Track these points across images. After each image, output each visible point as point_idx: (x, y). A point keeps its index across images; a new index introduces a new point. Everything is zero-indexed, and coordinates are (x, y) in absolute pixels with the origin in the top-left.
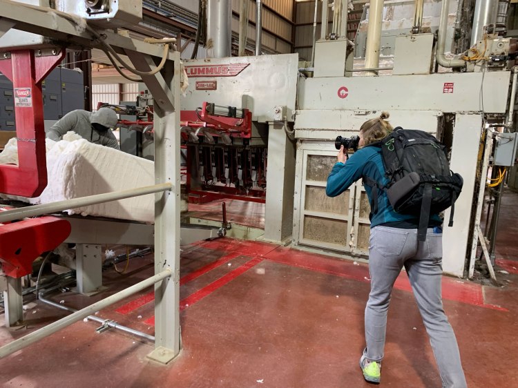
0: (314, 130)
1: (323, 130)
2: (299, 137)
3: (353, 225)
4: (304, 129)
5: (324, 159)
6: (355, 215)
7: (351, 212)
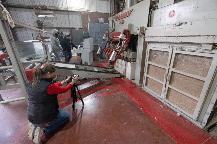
0: (152, 37)
1: (156, 37)
2: (147, 41)
3: (165, 87)
4: (149, 37)
5: (157, 52)
6: (167, 83)
7: (165, 81)
